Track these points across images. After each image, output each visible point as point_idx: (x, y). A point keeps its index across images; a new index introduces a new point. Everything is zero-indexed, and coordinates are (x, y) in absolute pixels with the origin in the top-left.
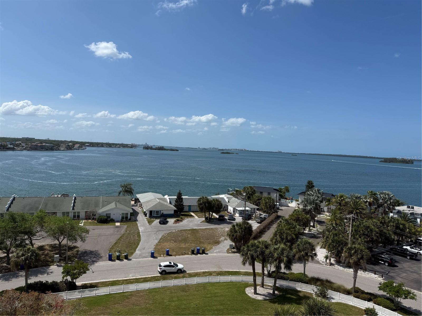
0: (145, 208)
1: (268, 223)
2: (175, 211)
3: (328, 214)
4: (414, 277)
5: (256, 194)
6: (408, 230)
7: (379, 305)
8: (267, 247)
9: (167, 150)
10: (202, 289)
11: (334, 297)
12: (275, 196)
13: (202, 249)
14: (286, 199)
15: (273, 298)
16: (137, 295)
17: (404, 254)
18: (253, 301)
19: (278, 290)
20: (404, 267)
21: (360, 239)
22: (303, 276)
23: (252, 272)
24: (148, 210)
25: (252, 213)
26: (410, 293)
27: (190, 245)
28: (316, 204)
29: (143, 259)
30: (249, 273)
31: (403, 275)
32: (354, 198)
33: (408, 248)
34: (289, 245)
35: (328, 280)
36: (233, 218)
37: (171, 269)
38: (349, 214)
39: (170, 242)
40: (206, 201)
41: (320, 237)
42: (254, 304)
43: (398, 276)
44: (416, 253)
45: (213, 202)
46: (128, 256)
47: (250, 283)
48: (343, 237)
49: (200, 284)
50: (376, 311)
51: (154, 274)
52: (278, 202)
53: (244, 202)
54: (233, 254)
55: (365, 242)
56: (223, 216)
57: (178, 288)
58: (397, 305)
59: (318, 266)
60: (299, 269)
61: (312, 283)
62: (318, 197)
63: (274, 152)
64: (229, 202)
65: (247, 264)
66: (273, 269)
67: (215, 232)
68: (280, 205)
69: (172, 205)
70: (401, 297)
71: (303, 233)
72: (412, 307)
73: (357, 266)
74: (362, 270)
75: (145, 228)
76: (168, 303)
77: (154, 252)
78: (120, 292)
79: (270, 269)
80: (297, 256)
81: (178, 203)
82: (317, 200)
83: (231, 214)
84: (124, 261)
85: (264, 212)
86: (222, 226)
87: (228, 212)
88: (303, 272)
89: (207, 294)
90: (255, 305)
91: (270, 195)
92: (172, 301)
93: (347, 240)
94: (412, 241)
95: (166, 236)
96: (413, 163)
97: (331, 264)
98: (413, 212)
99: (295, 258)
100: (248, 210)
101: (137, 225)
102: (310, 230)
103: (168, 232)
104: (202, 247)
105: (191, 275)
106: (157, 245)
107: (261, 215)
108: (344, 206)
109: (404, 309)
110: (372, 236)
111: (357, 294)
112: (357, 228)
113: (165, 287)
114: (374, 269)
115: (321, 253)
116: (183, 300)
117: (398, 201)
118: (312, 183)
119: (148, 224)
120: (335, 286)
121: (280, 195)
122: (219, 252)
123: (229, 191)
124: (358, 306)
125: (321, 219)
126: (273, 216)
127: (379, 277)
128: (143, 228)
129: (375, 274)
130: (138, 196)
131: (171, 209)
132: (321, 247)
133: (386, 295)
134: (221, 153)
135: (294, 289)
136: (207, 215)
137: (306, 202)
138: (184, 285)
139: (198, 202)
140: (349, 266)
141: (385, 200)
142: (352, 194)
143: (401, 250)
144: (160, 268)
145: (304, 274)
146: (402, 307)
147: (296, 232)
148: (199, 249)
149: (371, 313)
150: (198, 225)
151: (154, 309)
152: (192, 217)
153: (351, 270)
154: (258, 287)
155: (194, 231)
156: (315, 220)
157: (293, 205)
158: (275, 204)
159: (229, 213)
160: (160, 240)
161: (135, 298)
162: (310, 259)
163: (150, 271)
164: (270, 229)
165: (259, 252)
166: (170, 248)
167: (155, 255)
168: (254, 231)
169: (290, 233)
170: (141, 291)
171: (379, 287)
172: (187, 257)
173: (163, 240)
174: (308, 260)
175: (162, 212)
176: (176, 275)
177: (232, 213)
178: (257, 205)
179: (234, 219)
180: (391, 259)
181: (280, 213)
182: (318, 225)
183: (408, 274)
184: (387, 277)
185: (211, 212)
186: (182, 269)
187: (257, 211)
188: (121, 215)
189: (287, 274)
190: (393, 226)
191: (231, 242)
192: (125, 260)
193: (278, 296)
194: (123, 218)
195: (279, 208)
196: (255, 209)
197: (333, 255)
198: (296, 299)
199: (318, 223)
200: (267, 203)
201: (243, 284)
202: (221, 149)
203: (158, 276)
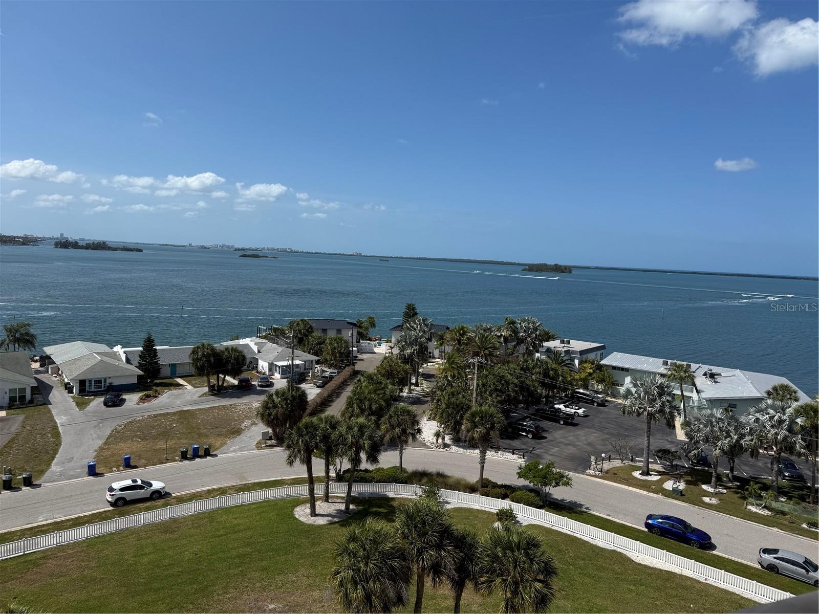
0: (68, 374)
1: (336, 385)
2: (139, 377)
3: (440, 361)
4: (569, 452)
5: (314, 334)
6: (561, 378)
7: (518, 503)
8: (334, 427)
9: (116, 249)
10: (206, 522)
11: (449, 500)
12: (349, 334)
13: (205, 447)
14: (370, 339)
15: (345, 518)
16: (59, 554)
17: (555, 417)
18: (309, 529)
19: (355, 503)
20: (555, 438)
21: (490, 398)
22: (399, 472)
23: (305, 478)
24: (76, 380)
25: (308, 369)
26: (563, 477)
27: (178, 442)
28: (421, 344)
29: (70, 481)
30: (300, 481)
31: (554, 451)
32: (482, 332)
33: (562, 407)
34: (374, 420)
35: (441, 472)
36: (268, 381)
37: (137, 492)
38: (473, 357)
39: (132, 441)
40: (210, 352)
41: (427, 401)
42: (311, 534)
43: (546, 453)
44: (572, 415)
45: (226, 353)
46: (33, 479)
47: (303, 498)
48: (464, 397)
49: (202, 513)
50: (514, 512)
51: (98, 509)
52: (355, 346)
53: (291, 350)
54: (269, 450)
55: (498, 402)
56: (247, 381)
57: (154, 528)
58: (545, 498)
59: (423, 451)
60: (392, 461)
61: (414, 482)
62: (424, 332)
63: (348, 254)
64: (259, 352)
65: (297, 462)
66: (346, 465)
67: (231, 412)
68: (358, 352)
69: (131, 366)
70: (550, 485)
71: (399, 396)
72: (565, 498)
73: (485, 443)
74: (494, 450)
75: (70, 417)
76: (134, 561)
77: (95, 463)
78: (18, 556)
79: (341, 467)
80: (387, 438)
81: (147, 359)
82: (422, 337)
83: (263, 374)
84: (21, 490)
85: (330, 366)
86: (245, 400)
87: (258, 372)
88: (398, 465)
89: (218, 531)
90: (312, 536)
91: (340, 334)
92: (142, 555)
93: (470, 401)
94: (566, 396)
95: (121, 430)
96: (570, 272)
97: (446, 446)
98: (568, 349)
99: (384, 441)
100: (298, 365)
101: (50, 412)
102: (410, 391)
103: (125, 422)
104: (205, 443)
105: (181, 500)
106: (101, 449)
107: (323, 371)
108: (466, 344)
109: (554, 502)
110: (508, 392)
111: (486, 490)
112: (485, 381)
113: (125, 531)
114: (512, 446)
115: (429, 428)
116: (165, 548)
117: (547, 333)
118: (414, 309)
119: (77, 409)
120: (451, 481)
121: (359, 334)
122: (241, 449)
123: (259, 331)
124: (487, 510)
125: (429, 371)
126: (347, 371)
127: (519, 458)
128: (65, 418)
129: (513, 454)
130: (48, 350)
131: (131, 374)
132: (429, 418)
133: (529, 484)
134: (240, 256)
135: (384, 496)
136: (213, 381)
137: (404, 343)
138: (167, 521)
139: (191, 356)
140: (473, 446)
141: (528, 331)
142: (479, 324)
143: (552, 411)
144: (110, 495)
145: (401, 468)
146: (552, 500)
147: (387, 396)
148: (198, 448)
149: (507, 516)
150: (194, 403)
151: (102, 576)
152: (180, 387)
153: (476, 452)
154: (318, 503)
155: (184, 416)
156: (418, 373)
157: (382, 349)
158: (350, 351)
159: (260, 373)
160: (107, 439)
161: (54, 562)
162: (410, 439)
163: (88, 503)
164: (340, 395)
165: (320, 437)
166: (132, 453)
167: (98, 471)
168: (310, 403)
169: (376, 397)
170: (68, 545)
171: (518, 473)
172: (171, 467)
173: (115, 437)
174: (406, 442)
175: (108, 381)
176: (148, 504)
177: (267, 373)
178: (316, 354)
179: (271, 385)
180: (537, 427)
181: (358, 366)
182: (423, 382)
183: (561, 449)
184: (531, 457)
185: (222, 374)
186: (161, 490)
187: (317, 366)
188: (8, 393)
189: (371, 472)
190: (540, 373)
191: (265, 427)
192: (24, 488)
193: (354, 513)
194: (12, 399)
195: (357, 357)
196: (312, 361)
197: (448, 429)
198: (386, 513)
199: (423, 378)
200: (335, 349)
201: (289, 502)
202: (240, 248)
203: (109, 511)
